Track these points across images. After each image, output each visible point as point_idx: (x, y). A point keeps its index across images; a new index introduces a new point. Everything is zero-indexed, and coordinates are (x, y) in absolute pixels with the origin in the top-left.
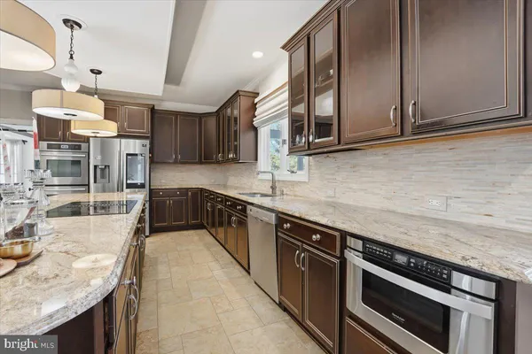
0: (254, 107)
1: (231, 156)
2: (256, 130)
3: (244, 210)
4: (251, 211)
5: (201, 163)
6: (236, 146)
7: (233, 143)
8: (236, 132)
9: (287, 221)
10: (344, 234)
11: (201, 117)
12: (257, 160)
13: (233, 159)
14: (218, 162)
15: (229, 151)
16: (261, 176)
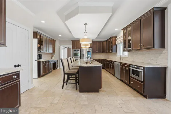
0: (116, 40)
1: (110, 51)
2: (116, 45)
3: (114, 63)
4: (115, 63)
5: (103, 53)
6: (111, 49)
7: (111, 48)
8: (111, 46)
9: (122, 64)
10: (130, 65)
11: (102, 42)
12: (117, 52)
13: (111, 52)
14: (107, 53)
15: (110, 50)
16: (118, 56)
